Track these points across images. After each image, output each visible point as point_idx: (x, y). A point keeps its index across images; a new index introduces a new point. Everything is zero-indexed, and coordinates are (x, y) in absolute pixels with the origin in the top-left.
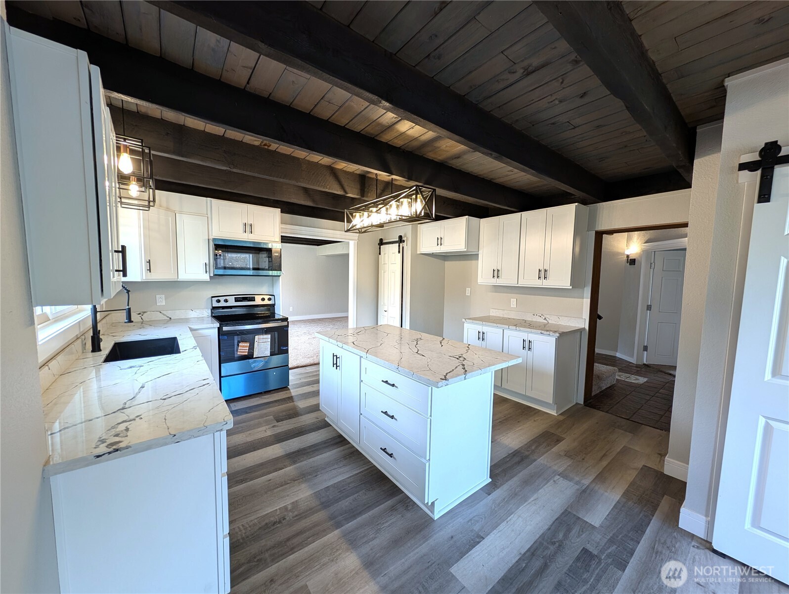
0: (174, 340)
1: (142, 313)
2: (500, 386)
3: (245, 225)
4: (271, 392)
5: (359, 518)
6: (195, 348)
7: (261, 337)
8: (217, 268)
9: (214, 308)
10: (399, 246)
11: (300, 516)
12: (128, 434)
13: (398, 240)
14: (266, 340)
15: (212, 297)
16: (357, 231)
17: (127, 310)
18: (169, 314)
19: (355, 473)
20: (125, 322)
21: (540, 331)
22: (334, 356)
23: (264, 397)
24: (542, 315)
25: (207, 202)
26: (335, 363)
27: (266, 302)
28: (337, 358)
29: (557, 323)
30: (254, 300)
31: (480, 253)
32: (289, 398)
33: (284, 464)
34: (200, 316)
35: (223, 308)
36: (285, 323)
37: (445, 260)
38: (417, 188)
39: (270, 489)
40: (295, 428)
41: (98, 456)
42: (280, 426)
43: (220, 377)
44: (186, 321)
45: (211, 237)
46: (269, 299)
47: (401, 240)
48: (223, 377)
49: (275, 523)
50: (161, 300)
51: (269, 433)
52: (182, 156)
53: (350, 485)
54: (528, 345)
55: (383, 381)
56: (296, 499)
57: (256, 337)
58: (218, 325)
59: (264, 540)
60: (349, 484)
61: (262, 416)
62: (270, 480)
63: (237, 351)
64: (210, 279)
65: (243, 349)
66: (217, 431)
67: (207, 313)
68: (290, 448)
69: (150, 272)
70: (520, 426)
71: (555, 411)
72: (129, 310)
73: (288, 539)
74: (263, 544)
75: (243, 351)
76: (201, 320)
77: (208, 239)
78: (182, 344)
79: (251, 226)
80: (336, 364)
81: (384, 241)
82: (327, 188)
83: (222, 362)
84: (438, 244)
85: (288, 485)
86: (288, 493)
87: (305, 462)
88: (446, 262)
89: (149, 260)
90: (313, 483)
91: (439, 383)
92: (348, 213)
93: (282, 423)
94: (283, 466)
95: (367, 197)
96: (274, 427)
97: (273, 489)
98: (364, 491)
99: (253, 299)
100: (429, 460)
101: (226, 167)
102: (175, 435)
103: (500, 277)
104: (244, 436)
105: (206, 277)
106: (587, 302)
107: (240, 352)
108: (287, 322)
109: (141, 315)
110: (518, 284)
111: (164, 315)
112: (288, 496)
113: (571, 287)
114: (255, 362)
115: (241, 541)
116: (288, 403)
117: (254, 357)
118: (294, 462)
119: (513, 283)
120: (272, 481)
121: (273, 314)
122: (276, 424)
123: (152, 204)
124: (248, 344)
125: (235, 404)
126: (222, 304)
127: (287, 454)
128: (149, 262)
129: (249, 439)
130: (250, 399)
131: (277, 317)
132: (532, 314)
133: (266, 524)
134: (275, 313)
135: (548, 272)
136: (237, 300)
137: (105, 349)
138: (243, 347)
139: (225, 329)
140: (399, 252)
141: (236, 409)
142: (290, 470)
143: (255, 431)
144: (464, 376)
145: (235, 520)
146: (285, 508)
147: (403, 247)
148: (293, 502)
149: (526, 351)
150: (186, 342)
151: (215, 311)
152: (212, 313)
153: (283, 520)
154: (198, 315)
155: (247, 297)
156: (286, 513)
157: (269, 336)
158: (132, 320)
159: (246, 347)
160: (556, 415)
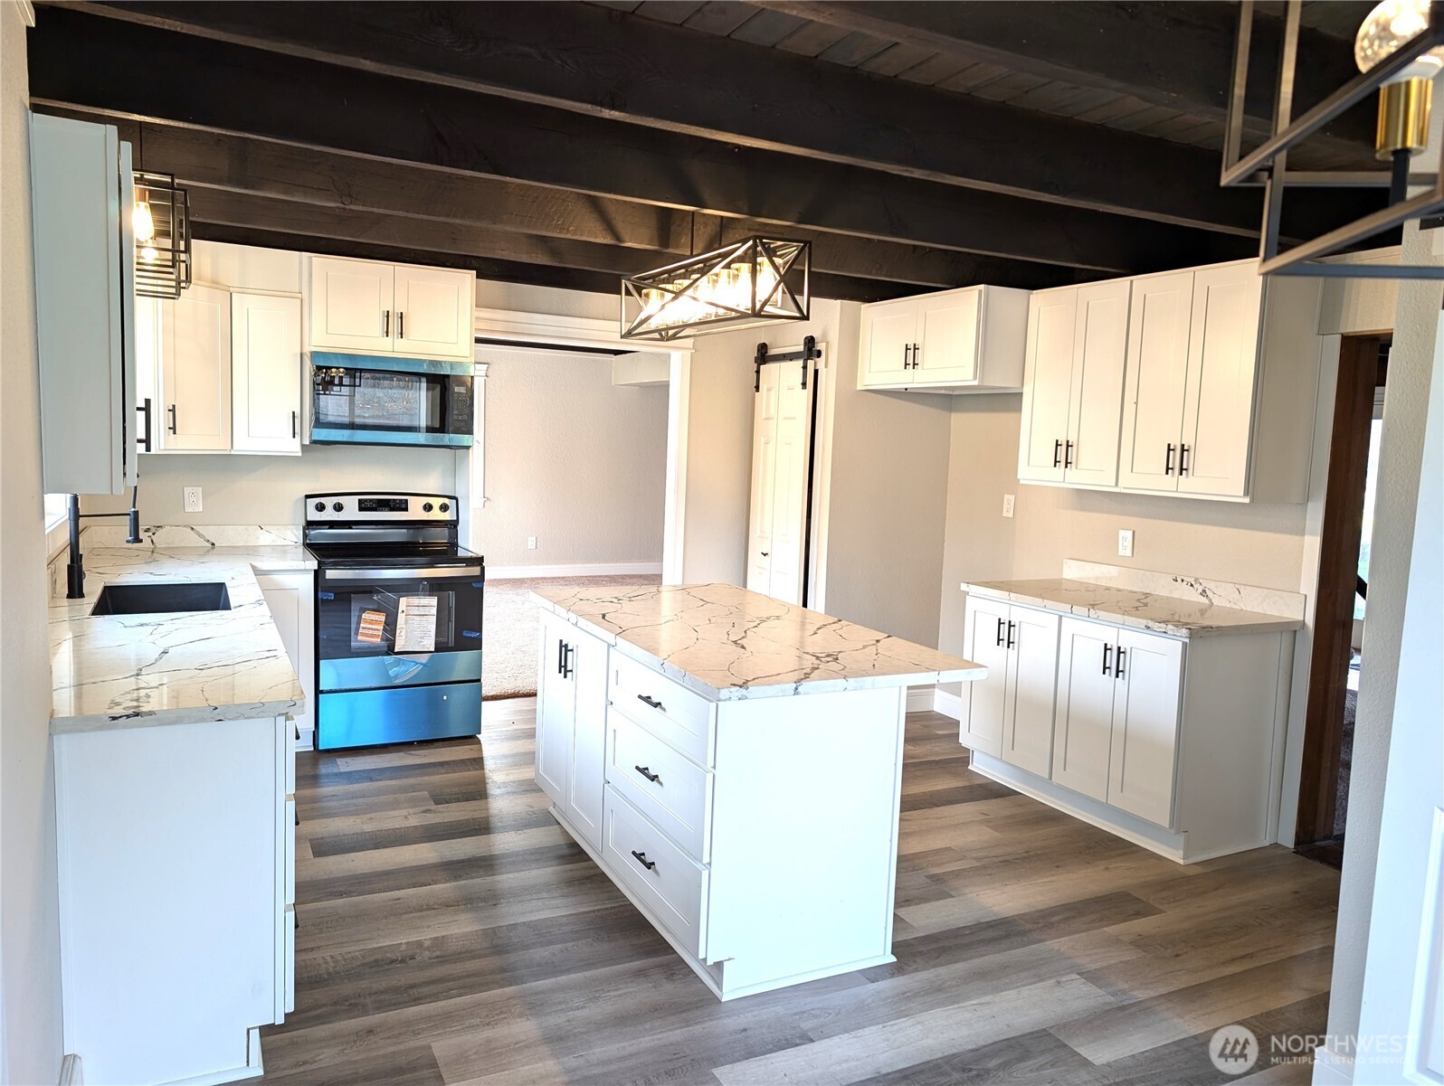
0: (221, 587)
1: (153, 530)
2: (1047, 776)
3: (388, 316)
4: (436, 744)
5: (563, 977)
6: (259, 603)
7: (415, 600)
8: (319, 423)
9: (310, 524)
10: (805, 367)
11: (443, 959)
12: (150, 700)
13: (801, 348)
14: (426, 611)
15: (308, 497)
16: (656, 335)
17: (132, 516)
18: (211, 533)
19: (581, 910)
20: (128, 542)
21: (1144, 622)
22: (561, 646)
23: (417, 752)
24: (1196, 580)
25: (301, 263)
26: (563, 664)
27: (436, 515)
28: (567, 651)
29: (1235, 607)
30: (406, 509)
31: (1027, 391)
32: (474, 759)
33: (434, 878)
34: (279, 543)
35: (332, 524)
36: (475, 571)
37: (951, 410)
38: (755, 242)
39: (396, 912)
40: (474, 819)
41: (114, 718)
42: (440, 812)
43: (318, 692)
44: (250, 551)
45: (307, 349)
46: (444, 508)
47: (811, 349)
48: (322, 692)
49: (392, 962)
50: (195, 499)
51: (414, 821)
52: (246, 188)
53: (563, 928)
54: (1115, 662)
55: (640, 697)
56: (443, 934)
57: (401, 599)
58: (313, 564)
59: (366, 982)
60: (562, 925)
61: (404, 790)
62: (399, 899)
63: (357, 634)
64: (302, 452)
65: (369, 627)
66: (279, 715)
67: (295, 535)
68: (453, 852)
69: (175, 433)
70: (1053, 876)
71: (1181, 852)
72: (136, 513)
73: (412, 986)
74: (364, 986)
75: (371, 632)
76: (280, 550)
77: (301, 354)
78: (234, 596)
79: (401, 318)
80: (565, 666)
81: (772, 352)
82: (568, 232)
83: (321, 656)
84: (906, 364)
85: (433, 911)
86: (430, 924)
87: (479, 880)
88: (953, 414)
89: (174, 406)
90: (487, 914)
91: (722, 691)
92: (631, 287)
93: (447, 807)
94: (430, 881)
95: (677, 247)
96: (425, 811)
97: (401, 914)
98: (590, 940)
99: (403, 506)
100: (710, 864)
101: (335, 201)
102: (216, 708)
103: (1073, 465)
104: (359, 821)
105: (293, 447)
106: (1311, 547)
107: (363, 634)
108: (478, 568)
109: (150, 534)
110: (1117, 485)
111: (200, 535)
112: (428, 927)
113: (1247, 500)
114: (397, 663)
115: (326, 976)
116: (469, 770)
117: (396, 650)
118: (456, 878)
119: (1104, 482)
120: (401, 901)
121: (453, 544)
122: (434, 807)
123: (183, 285)
124: (382, 617)
125: (349, 760)
126: (329, 515)
127: (443, 862)
128: (173, 410)
129: (368, 828)
130: (381, 753)
131: (461, 553)
132: (1170, 578)
133: (376, 960)
134: (457, 545)
135: (1192, 452)
136: (363, 506)
137: (91, 594)
138: (371, 622)
139: (331, 574)
140: (804, 385)
141: (348, 770)
142: (444, 889)
143: (383, 814)
144: (795, 685)
145: (319, 947)
146: (419, 944)
147: (816, 372)
148: (437, 938)
149: (1109, 678)
150: (241, 589)
151: (312, 532)
152: (305, 536)
153: (411, 959)
154: (273, 541)
155: (389, 500)
156: (418, 951)
157: (434, 601)
158: (141, 537)
159: (376, 622)
160: (1181, 862)
